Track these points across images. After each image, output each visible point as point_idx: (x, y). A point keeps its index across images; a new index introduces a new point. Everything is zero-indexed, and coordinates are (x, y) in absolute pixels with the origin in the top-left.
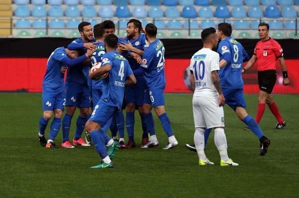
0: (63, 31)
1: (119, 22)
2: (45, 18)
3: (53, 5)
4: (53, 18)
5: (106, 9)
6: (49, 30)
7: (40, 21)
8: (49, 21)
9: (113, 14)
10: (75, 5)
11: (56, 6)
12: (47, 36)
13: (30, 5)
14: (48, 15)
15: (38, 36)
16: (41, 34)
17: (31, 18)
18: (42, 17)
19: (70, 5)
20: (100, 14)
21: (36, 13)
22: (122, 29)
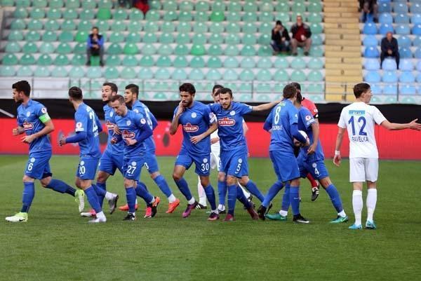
0: (413, 97)
2: (396, 84)
3: (405, 71)
4: (404, 84)
6: (400, 96)
7: (391, 87)
8: (400, 87)
11: (407, 72)
12: (398, 103)
13: (381, 71)
14: (399, 81)
15: (389, 103)
16: (392, 100)
17: (382, 83)
18: (392, 83)
21: (386, 79)
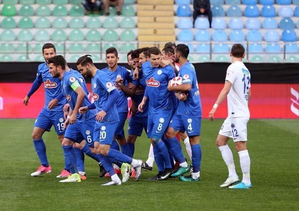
1: (285, 46)
2: (209, 43)
3: (216, 29)
4: (217, 43)
5: (272, 33)
6: (213, 55)
7: (204, 45)
8: (213, 46)
9: (279, 38)
10: (239, 30)
11: (220, 31)
12: (211, 61)
13: (194, 30)
14: (211, 39)
15: (202, 61)
16: (205, 58)
17: (195, 42)
18: (205, 41)
19: (234, 29)
20: (265, 38)
21: (199, 38)
22: (288, 53)
